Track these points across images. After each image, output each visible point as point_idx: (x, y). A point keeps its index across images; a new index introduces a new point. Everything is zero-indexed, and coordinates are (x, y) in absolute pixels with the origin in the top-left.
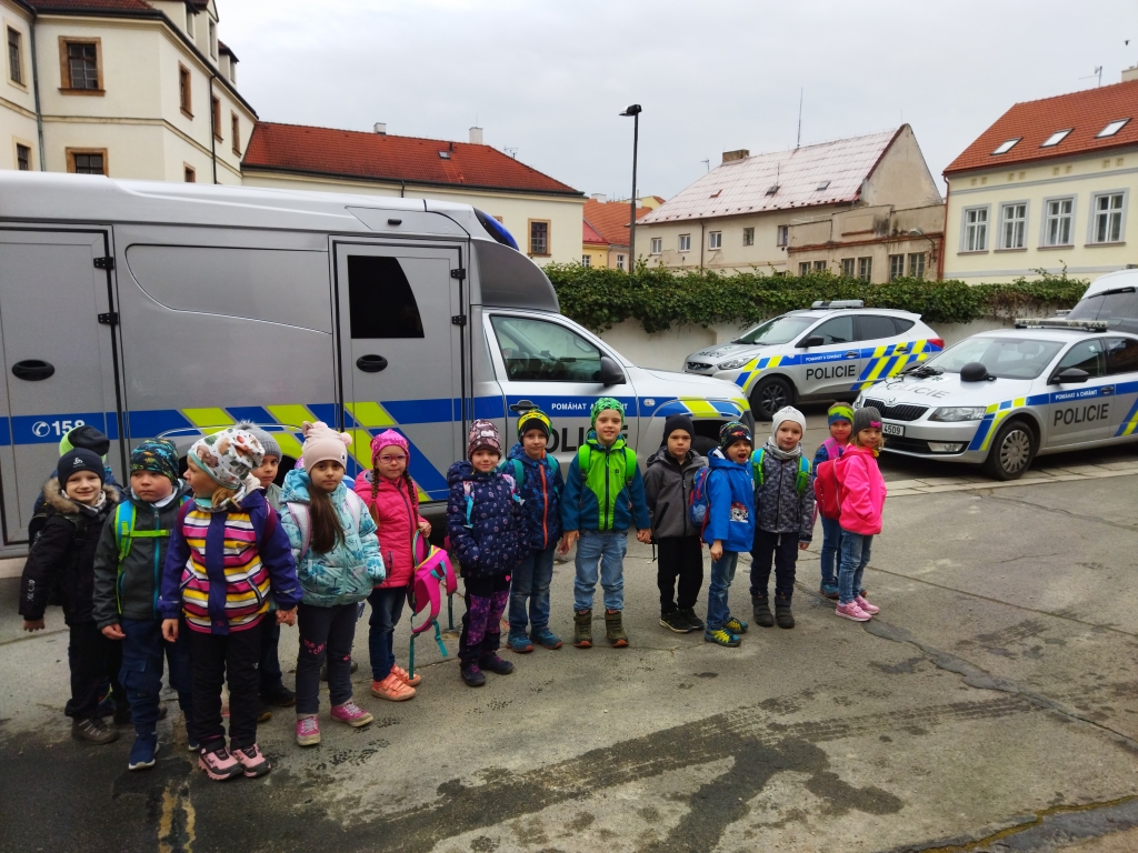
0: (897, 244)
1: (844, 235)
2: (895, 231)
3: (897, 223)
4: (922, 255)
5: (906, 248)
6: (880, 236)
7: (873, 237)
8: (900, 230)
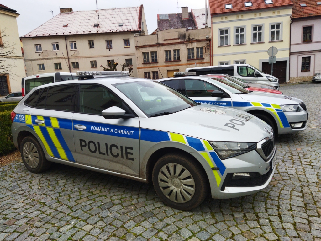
0: (190, 44)
1: (164, 40)
2: (189, 38)
3: (189, 35)
4: (201, 48)
5: (195, 45)
6: (182, 40)
7: (179, 41)
8: (191, 38)
